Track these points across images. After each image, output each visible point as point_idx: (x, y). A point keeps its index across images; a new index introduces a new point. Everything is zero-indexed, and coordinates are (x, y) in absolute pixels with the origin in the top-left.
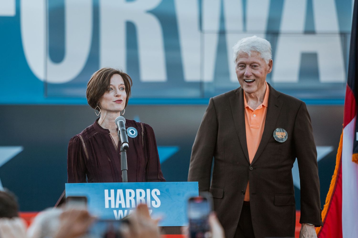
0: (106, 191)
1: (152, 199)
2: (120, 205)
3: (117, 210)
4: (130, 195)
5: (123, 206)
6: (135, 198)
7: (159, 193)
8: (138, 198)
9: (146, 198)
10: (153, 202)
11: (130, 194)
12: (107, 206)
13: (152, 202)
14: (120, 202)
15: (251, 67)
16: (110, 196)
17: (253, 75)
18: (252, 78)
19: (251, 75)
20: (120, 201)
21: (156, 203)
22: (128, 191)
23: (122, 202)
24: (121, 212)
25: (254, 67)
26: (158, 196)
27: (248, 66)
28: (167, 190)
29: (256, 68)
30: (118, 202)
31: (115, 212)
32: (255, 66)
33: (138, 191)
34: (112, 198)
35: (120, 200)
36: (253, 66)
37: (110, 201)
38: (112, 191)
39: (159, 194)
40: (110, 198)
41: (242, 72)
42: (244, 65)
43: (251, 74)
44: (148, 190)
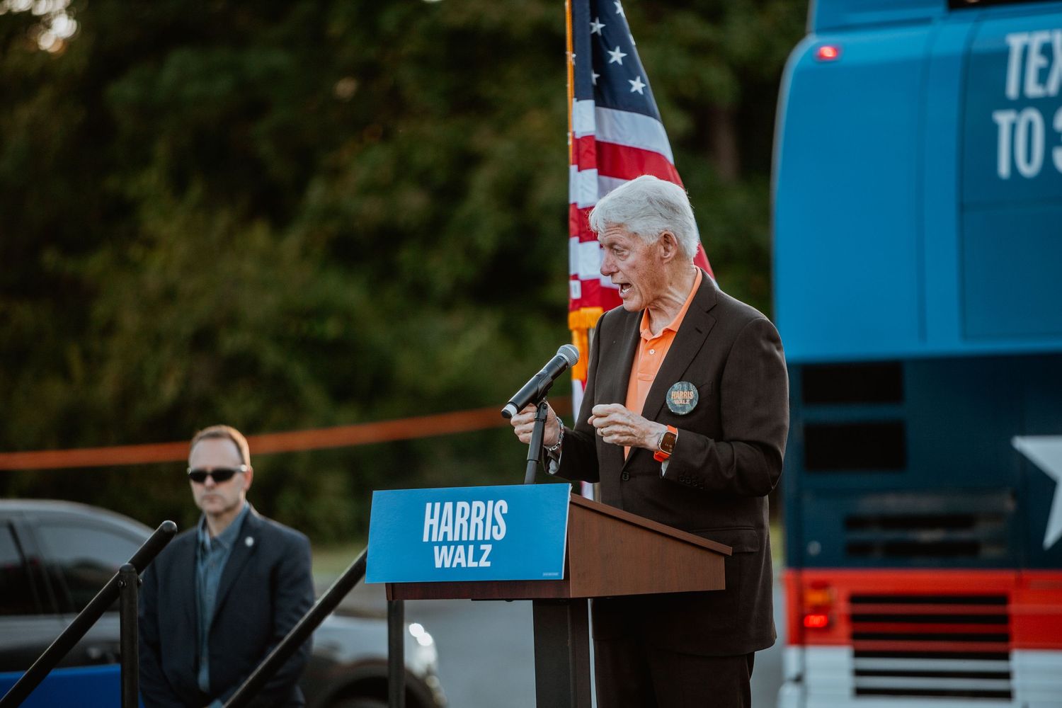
0: (429, 505)
1: (494, 522)
2: (445, 534)
3: (440, 544)
4: (463, 514)
5: (450, 538)
6: (469, 521)
7: (505, 511)
8: (474, 520)
9: (484, 520)
10: (495, 528)
11: (463, 511)
12: (426, 539)
13: (494, 527)
14: (446, 529)
16: (432, 517)
20: (446, 527)
21: (499, 531)
22: (460, 505)
23: (449, 529)
24: (444, 548)
26: (503, 515)
29: (621, 255)
30: (443, 529)
31: (436, 548)
32: (617, 250)
33: (476, 506)
34: (435, 522)
35: (446, 525)
37: (431, 526)
38: (438, 506)
39: (506, 512)
40: (431, 522)
44: (490, 503)
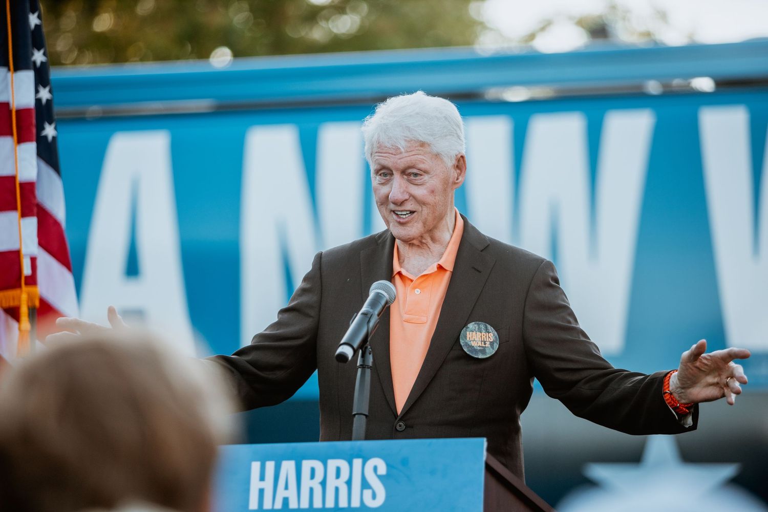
0: (256, 466)
1: (365, 485)
2: (286, 501)
4: (313, 476)
6: (323, 483)
7: (383, 470)
8: (332, 483)
9: (349, 483)
10: (368, 493)
11: (313, 471)
12: (253, 504)
13: (365, 492)
14: (286, 494)
15: (405, 177)
16: (262, 478)
17: (411, 198)
18: (409, 206)
19: (406, 200)
20: (287, 491)
21: (374, 496)
22: (307, 465)
23: (292, 494)
25: (412, 177)
26: (380, 477)
27: (397, 177)
28: (405, 462)
29: (418, 180)
30: (281, 493)
32: (416, 175)
33: (332, 464)
34: (268, 485)
35: (286, 488)
36: (410, 173)
37: (261, 491)
38: (270, 466)
39: (384, 473)
40: (262, 485)
41: (384, 190)
42: (389, 172)
43: (407, 197)
44: (357, 462)
